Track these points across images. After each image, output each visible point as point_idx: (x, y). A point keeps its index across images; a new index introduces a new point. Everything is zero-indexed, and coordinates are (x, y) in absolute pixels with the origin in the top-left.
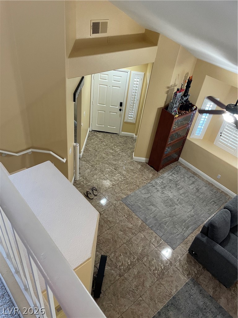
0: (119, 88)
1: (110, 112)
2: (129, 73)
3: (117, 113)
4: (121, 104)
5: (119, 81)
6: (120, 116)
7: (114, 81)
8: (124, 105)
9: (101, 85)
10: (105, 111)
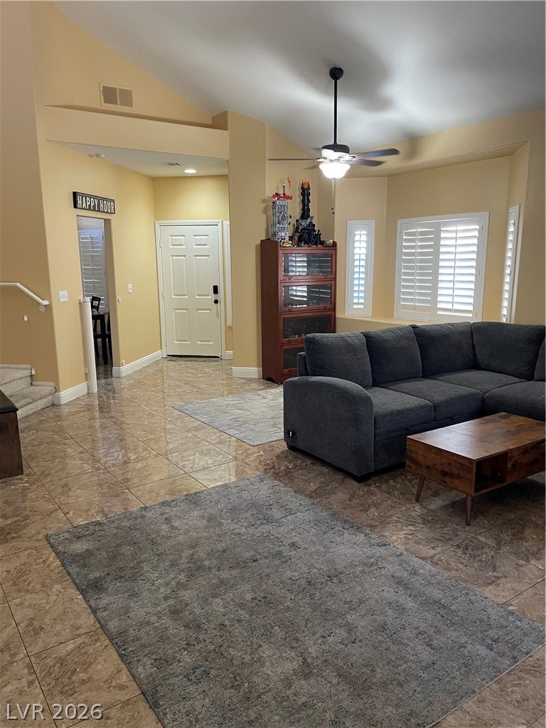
0: (206, 257)
1: (198, 309)
2: (220, 225)
3: (210, 310)
4: (216, 290)
5: (206, 245)
6: (218, 315)
7: (197, 245)
8: (221, 290)
9: (174, 258)
10: (187, 309)
